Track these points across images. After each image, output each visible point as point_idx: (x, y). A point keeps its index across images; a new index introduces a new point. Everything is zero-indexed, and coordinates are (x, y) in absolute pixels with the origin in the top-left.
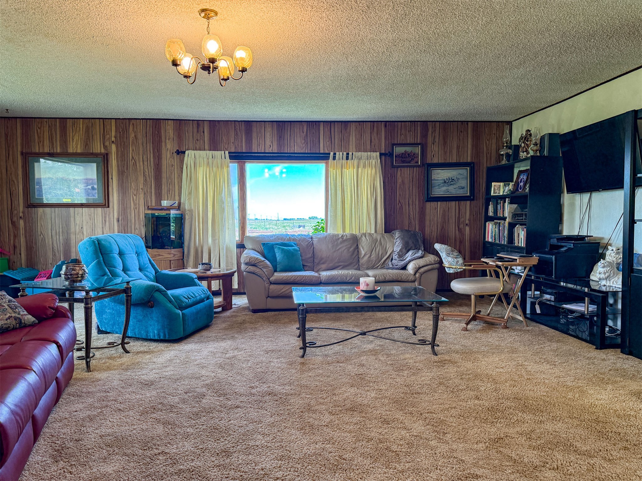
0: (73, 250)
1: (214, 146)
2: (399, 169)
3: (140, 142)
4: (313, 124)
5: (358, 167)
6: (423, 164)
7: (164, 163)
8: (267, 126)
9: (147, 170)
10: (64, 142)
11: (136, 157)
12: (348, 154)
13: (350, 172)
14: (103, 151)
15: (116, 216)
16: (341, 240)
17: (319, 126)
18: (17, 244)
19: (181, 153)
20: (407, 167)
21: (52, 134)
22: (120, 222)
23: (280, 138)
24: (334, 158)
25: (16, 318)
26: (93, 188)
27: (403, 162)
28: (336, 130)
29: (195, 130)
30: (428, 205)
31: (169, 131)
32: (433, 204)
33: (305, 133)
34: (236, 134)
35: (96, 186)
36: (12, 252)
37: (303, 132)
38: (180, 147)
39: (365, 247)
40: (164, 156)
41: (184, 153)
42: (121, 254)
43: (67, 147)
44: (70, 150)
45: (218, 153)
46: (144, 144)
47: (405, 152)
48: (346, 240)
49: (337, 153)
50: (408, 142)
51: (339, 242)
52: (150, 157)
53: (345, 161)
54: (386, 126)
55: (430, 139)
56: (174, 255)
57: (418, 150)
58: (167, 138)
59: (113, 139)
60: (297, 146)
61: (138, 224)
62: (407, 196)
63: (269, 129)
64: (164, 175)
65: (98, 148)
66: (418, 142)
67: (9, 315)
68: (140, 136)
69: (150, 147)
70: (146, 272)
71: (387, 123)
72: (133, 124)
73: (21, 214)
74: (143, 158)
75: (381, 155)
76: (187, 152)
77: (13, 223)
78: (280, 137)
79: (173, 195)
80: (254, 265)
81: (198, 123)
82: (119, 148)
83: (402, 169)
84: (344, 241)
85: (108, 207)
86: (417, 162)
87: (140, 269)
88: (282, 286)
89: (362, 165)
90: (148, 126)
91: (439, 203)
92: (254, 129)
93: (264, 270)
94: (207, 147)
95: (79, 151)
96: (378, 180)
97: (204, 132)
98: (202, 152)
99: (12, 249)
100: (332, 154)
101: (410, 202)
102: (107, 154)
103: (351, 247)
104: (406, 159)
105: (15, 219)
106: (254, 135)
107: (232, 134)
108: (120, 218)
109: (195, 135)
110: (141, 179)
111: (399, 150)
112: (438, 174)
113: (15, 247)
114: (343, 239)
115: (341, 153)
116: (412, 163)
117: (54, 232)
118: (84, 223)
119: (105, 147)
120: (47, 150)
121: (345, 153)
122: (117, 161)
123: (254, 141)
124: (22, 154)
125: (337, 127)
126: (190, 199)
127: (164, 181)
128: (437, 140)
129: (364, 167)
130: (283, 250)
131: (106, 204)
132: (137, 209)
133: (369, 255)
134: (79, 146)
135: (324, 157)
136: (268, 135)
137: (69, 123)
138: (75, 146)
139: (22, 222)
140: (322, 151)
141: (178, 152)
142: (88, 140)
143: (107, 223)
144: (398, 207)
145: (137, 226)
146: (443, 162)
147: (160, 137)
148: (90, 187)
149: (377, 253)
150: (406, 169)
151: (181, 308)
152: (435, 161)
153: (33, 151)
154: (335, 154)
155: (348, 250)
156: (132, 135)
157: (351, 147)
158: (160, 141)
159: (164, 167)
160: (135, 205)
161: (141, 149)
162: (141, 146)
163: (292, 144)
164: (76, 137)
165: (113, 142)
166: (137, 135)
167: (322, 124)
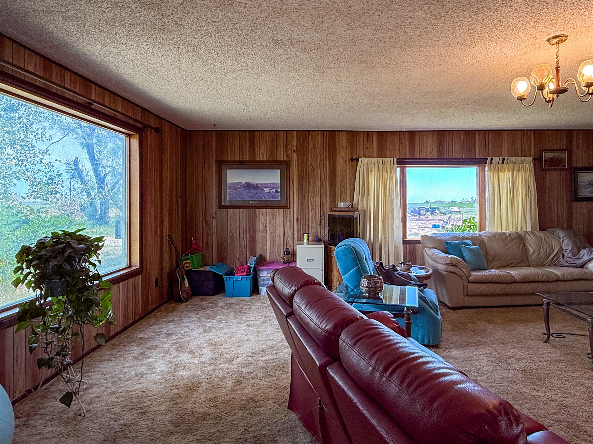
0: (258, 246)
1: (382, 154)
2: (548, 172)
3: (318, 150)
4: (470, 133)
5: (513, 171)
6: (570, 167)
7: (338, 168)
8: (429, 135)
9: (323, 176)
10: (253, 151)
11: (314, 164)
12: (504, 159)
13: (506, 176)
14: (285, 159)
15: (295, 216)
16: (509, 238)
17: (475, 133)
18: (210, 242)
19: (355, 160)
20: (555, 170)
21: (242, 146)
22: (299, 221)
23: (440, 144)
24: (491, 163)
26: (277, 192)
27: (551, 166)
28: (490, 138)
29: (366, 140)
30: (575, 204)
31: (344, 141)
32: (580, 203)
34: (401, 143)
35: (279, 190)
37: (461, 140)
38: (351, 154)
39: (532, 245)
40: (338, 163)
41: (357, 160)
43: (255, 156)
44: (258, 159)
45: (388, 160)
46: (321, 152)
47: (554, 156)
48: (515, 238)
49: (494, 158)
50: (556, 148)
51: (508, 240)
52: (326, 163)
53: (500, 166)
54: (535, 134)
55: (574, 147)
57: (565, 155)
58: (341, 147)
59: (295, 148)
60: (455, 152)
61: (314, 223)
62: (556, 196)
63: (430, 138)
64: (338, 179)
65: (281, 156)
66: (565, 148)
68: (318, 145)
69: (326, 155)
71: (536, 132)
72: (312, 135)
73: (214, 215)
74: (320, 165)
75: (534, 159)
76: (360, 160)
77: (207, 222)
79: (345, 197)
81: (368, 134)
82: (300, 157)
83: (551, 172)
84: (513, 240)
85: (289, 208)
86: (565, 166)
88: (479, 285)
89: (516, 169)
90: (325, 137)
91: (584, 202)
92: (417, 137)
93: (464, 270)
94: (375, 155)
95: (265, 159)
96: (532, 182)
97: (373, 141)
98: (373, 160)
99: (205, 245)
100: (489, 159)
101: (559, 202)
102: (289, 162)
103: (519, 246)
104: (553, 163)
105: (208, 218)
106: (417, 143)
107: (397, 142)
108: (299, 218)
109: (365, 144)
110: (318, 183)
111: (546, 155)
112: (583, 176)
113: (207, 243)
114: (512, 238)
115: (498, 158)
116: (560, 167)
117: (241, 230)
118: (268, 222)
119: (288, 156)
120: (237, 159)
121: (501, 158)
122: (298, 168)
123: (417, 149)
124: (216, 161)
125: (491, 136)
126: (362, 200)
127: (338, 184)
128: (581, 146)
129: (519, 171)
131: (287, 207)
132: (314, 210)
133: (538, 252)
134: (265, 155)
135: (481, 162)
136: (429, 143)
137: (257, 134)
138: (262, 155)
139: (214, 222)
140: (477, 157)
141: (352, 160)
142: (273, 149)
143: (288, 223)
145: (314, 224)
146: (587, 165)
147: (335, 146)
148: (274, 191)
149: (545, 251)
150: (554, 172)
152: (580, 165)
153: (226, 159)
154: (492, 159)
156: (311, 145)
157: (503, 152)
158: (335, 150)
159: (338, 173)
160: (312, 206)
161: (319, 157)
162: (318, 154)
163: (451, 151)
164: (263, 147)
165: (294, 151)
166: (315, 145)
167: (477, 132)
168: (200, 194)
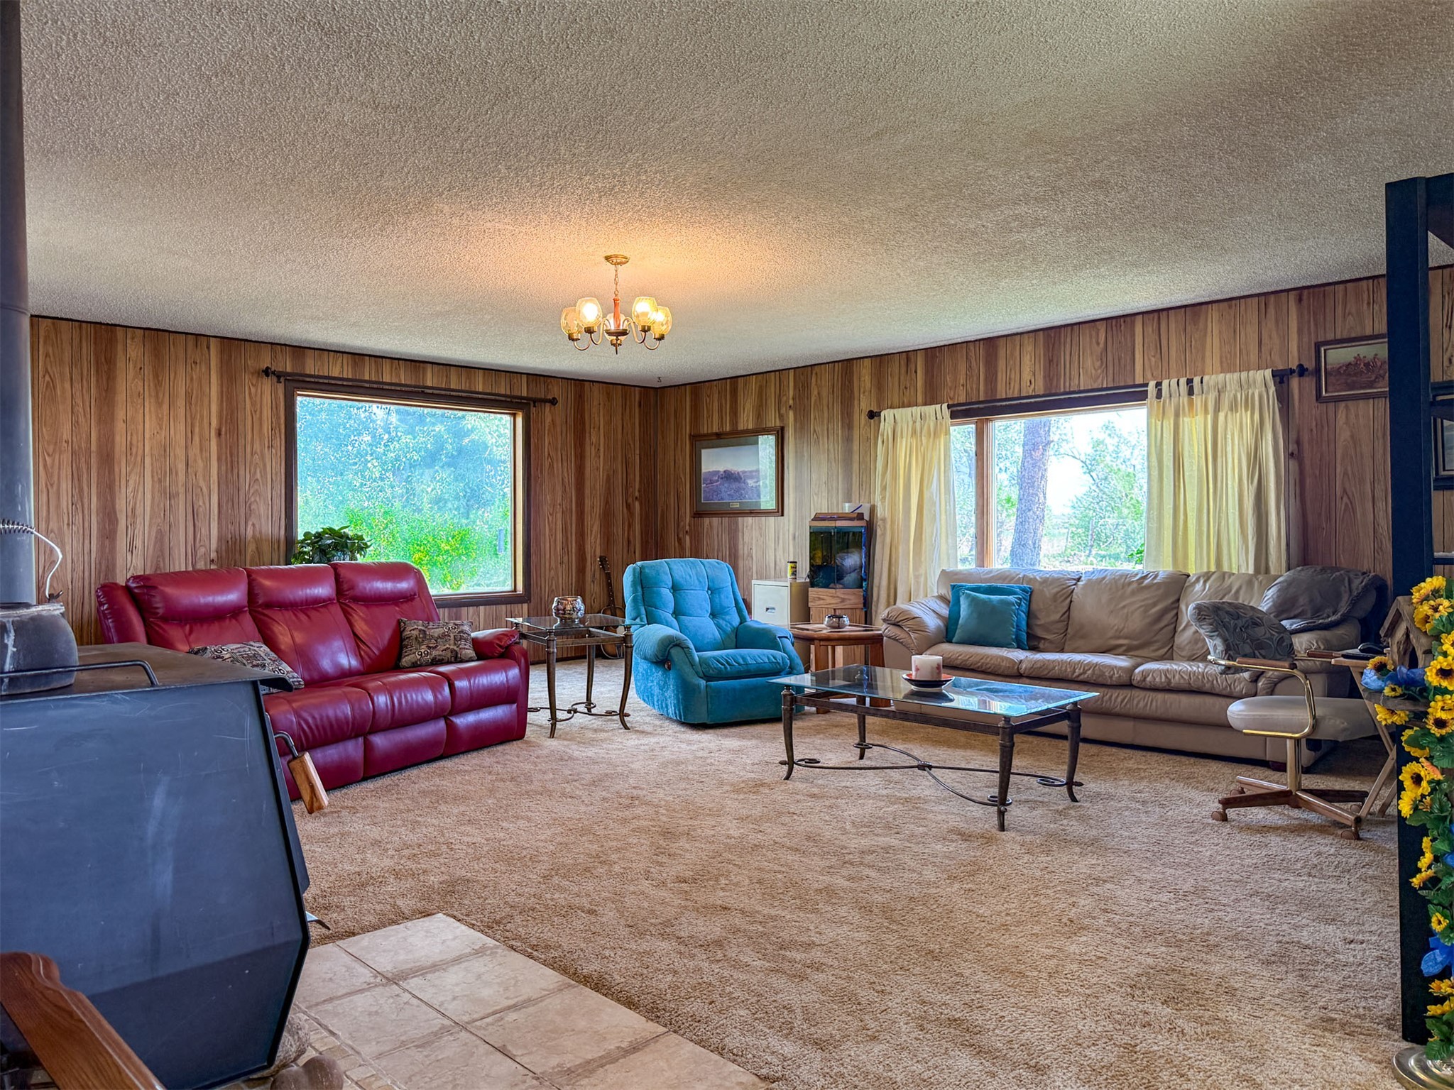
1: (930, 396)
2: (1342, 405)
3: (825, 402)
4: (1119, 323)
5: (1217, 410)
7: (855, 434)
8: (1026, 342)
9: (832, 450)
10: (735, 414)
11: (820, 429)
12: (1190, 381)
13: (1196, 423)
14: (779, 421)
17: (1133, 324)
19: (872, 415)
20: (1365, 396)
21: (721, 405)
22: (796, 541)
24: (1158, 394)
26: (765, 485)
27: (1351, 386)
28: (1172, 328)
29: (903, 371)
30: (1437, 498)
31: (865, 376)
32: (1453, 497)
33: (1102, 345)
34: (970, 368)
35: (768, 482)
37: (1098, 344)
38: (875, 405)
40: (855, 422)
41: (879, 414)
42: (675, 588)
43: (737, 422)
44: (741, 427)
45: (932, 410)
46: (830, 406)
47: (1358, 358)
48: (1148, 587)
49: (1165, 383)
50: (1368, 332)
51: (1130, 589)
52: (838, 426)
53: (1183, 399)
54: (1300, 300)
56: (843, 600)
58: (862, 390)
59: (791, 402)
60: (1085, 373)
62: (1368, 477)
63: (1029, 348)
64: (854, 457)
65: (774, 419)
68: (824, 393)
69: (837, 409)
70: (721, 621)
71: (1301, 293)
72: (816, 374)
73: (688, 527)
74: (827, 430)
75: (1278, 374)
76: (883, 413)
77: (679, 540)
78: (1051, 361)
79: (867, 492)
81: (908, 356)
82: (798, 416)
83: (1350, 403)
84: (1143, 589)
85: (782, 515)
89: (1226, 406)
90: (836, 373)
92: (1002, 353)
94: (920, 400)
95: (750, 427)
97: (916, 372)
98: (917, 410)
100: (1152, 384)
101: (1378, 492)
102: (783, 428)
103: (1154, 604)
104: (1354, 378)
106: (1001, 364)
107: (963, 368)
108: (796, 535)
109: (902, 378)
110: (823, 467)
111: (1338, 356)
114: (1140, 584)
115: (1174, 381)
116: (1380, 388)
118: (754, 541)
119: (781, 416)
120: (716, 430)
121: (1183, 381)
122: (795, 438)
123: (1001, 377)
124: (691, 437)
125: (1174, 323)
126: (884, 498)
127: (854, 467)
129: (1233, 408)
131: (780, 511)
134: (750, 418)
136: (1027, 360)
137: (739, 384)
138: (746, 419)
139: (688, 539)
142: (761, 407)
143: (781, 543)
144: (1341, 506)
147: (852, 391)
150: (1361, 403)
151: (709, 678)
153: (702, 432)
154: (1159, 384)
155: (1146, 611)
156: (815, 392)
157: (1208, 361)
158: (851, 397)
161: (826, 414)
162: (825, 408)
163: (1074, 373)
164: (748, 406)
165: (790, 407)
166: (821, 388)
167: (1139, 319)
168: (672, 494)
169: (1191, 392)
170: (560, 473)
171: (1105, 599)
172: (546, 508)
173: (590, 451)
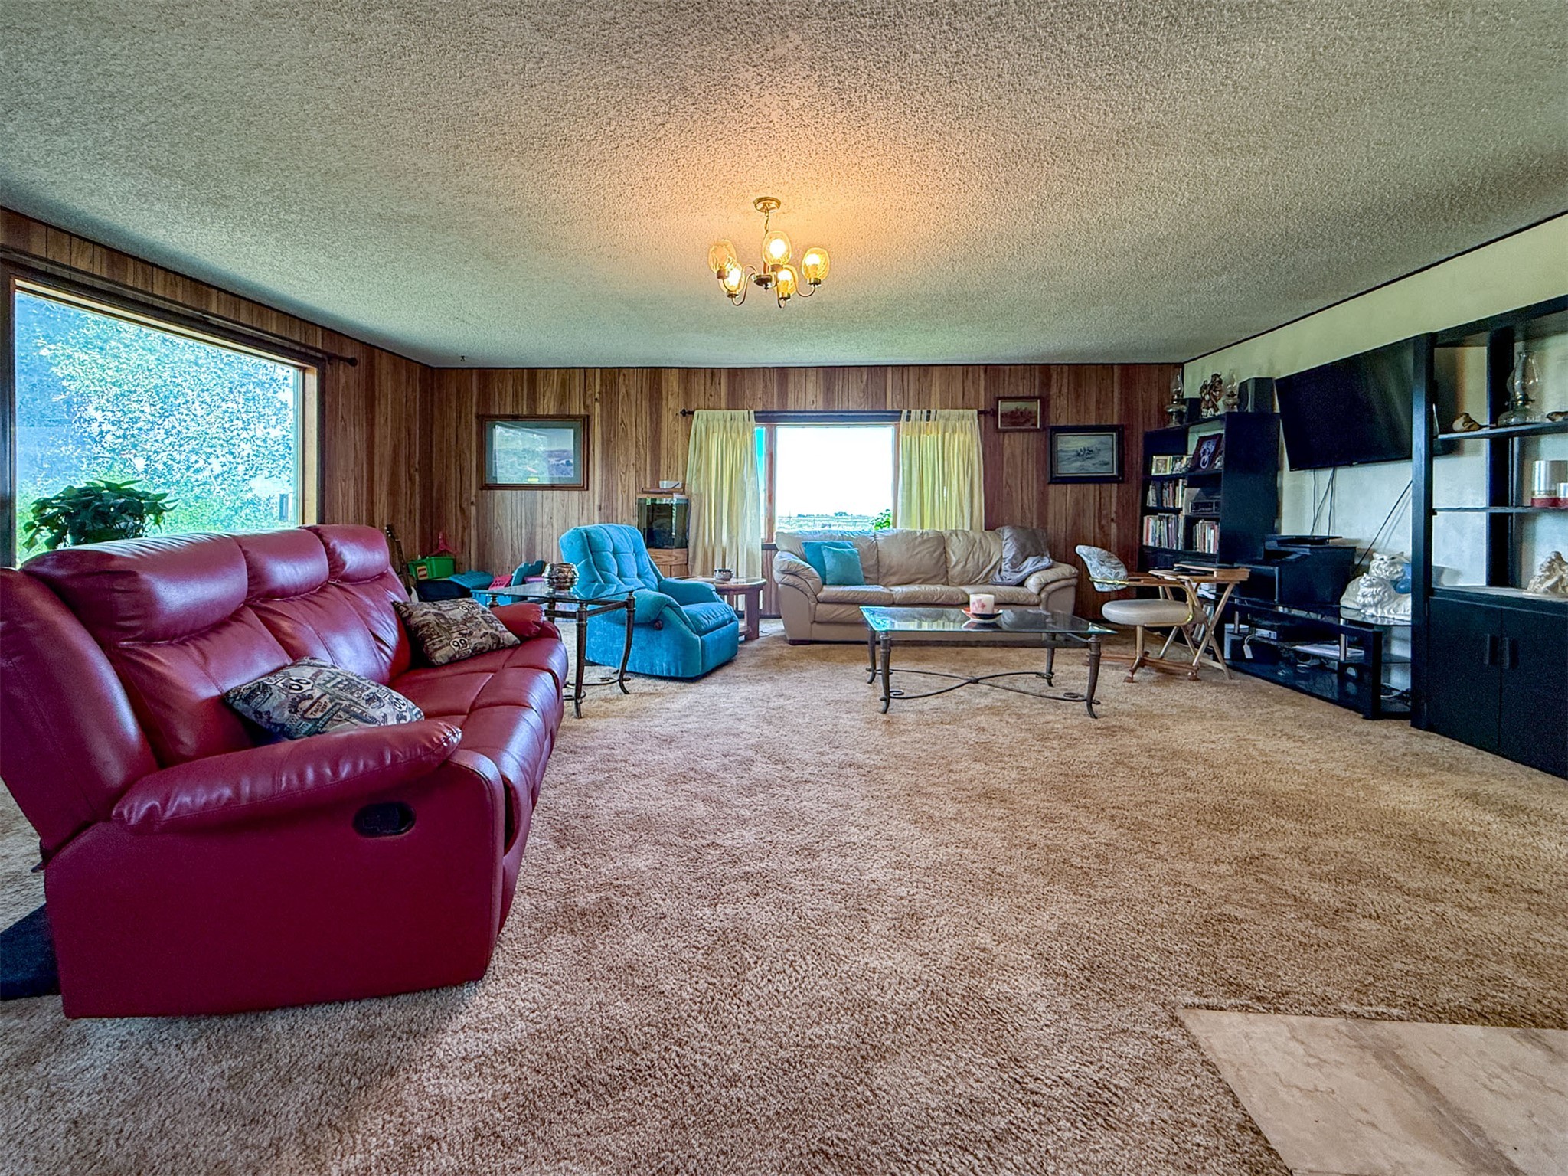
1: (734, 404)
2: (1007, 434)
3: (633, 398)
4: (877, 371)
5: (944, 432)
6: (1044, 428)
7: (665, 428)
8: (810, 374)
9: (641, 439)
10: (533, 400)
11: (626, 420)
12: (929, 412)
13: (932, 437)
14: (583, 412)
15: (597, 503)
16: (918, 540)
17: (886, 371)
18: (466, 540)
19: (687, 414)
20: (1019, 431)
21: (517, 391)
22: (603, 509)
23: (829, 390)
24: (908, 418)
25: (493, 636)
26: (568, 463)
27: (1014, 424)
28: (911, 378)
29: (709, 381)
30: (1052, 489)
31: (674, 383)
32: (1060, 487)
33: (864, 384)
34: (765, 386)
35: (572, 461)
36: (459, 549)
37: (862, 382)
38: (686, 404)
39: (956, 551)
40: (664, 419)
41: (692, 413)
42: (616, 552)
43: (535, 408)
44: (540, 412)
45: (740, 414)
46: (639, 402)
47: (1017, 409)
48: (927, 540)
49: (913, 411)
50: (1021, 395)
51: (917, 542)
52: (646, 419)
53: (924, 423)
54: (986, 371)
55: (1054, 391)
56: (677, 558)
57: (1036, 407)
58: (670, 393)
59: (597, 396)
60: (853, 401)
61: (627, 513)
62: (1020, 475)
63: (812, 378)
64: (664, 445)
65: (576, 408)
66: (1037, 394)
67: (484, 631)
68: (633, 392)
69: (646, 404)
70: (647, 579)
71: (988, 367)
72: (624, 375)
73: (473, 499)
74: (636, 421)
75: (980, 413)
76: (696, 413)
77: (462, 510)
79: (675, 473)
80: (794, 574)
81: (713, 372)
82: (605, 410)
83: (1011, 434)
84: (924, 542)
85: (588, 489)
86: (1036, 425)
87: (639, 576)
88: (835, 607)
89: (950, 430)
90: (644, 377)
91: (1069, 486)
92: (791, 378)
93: (809, 582)
94: (723, 405)
95: (551, 413)
96: (975, 450)
97: (720, 385)
98: (718, 413)
99: (459, 545)
100: (905, 412)
101: (1024, 483)
102: (588, 417)
103: (934, 551)
104: (1017, 420)
105: (464, 505)
106: (791, 387)
107: (760, 385)
108: (603, 505)
109: (707, 388)
110: (633, 452)
111: (1005, 407)
112: (1068, 442)
113: (462, 542)
114: (922, 539)
115: (919, 411)
116: (1028, 426)
117: (514, 523)
118: (555, 512)
119: (586, 407)
120: (509, 411)
121: (925, 411)
122: (602, 426)
123: (791, 396)
124: (477, 417)
125: (912, 375)
126: (698, 478)
127: (664, 453)
128: (1065, 391)
129: (954, 431)
130: (834, 552)
131: (584, 487)
132: (626, 492)
133: (964, 563)
134: (551, 406)
135: (894, 416)
136: (811, 386)
137: (540, 375)
138: (547, 405)
139: (473, 509)
140: (889, 408)
141: (684, 413)
142: (563, 397)
143: (585, 512)
144: (1005, 491)
145: (625, 517)
146: (1074, 424)
147: (661, 393)
148: (564, 462)
149: (975, 560)
150: (1017, 434)
151: (700, 632)
152: (1062, 422)
153: (492, 413)
154: (909, 412)
155: (932, 555)
156: (622, 391)
157: (933, 402)
158: (660, 398)
159: (664, 434)
160: (623, 486)
161: (634, 409)
162: (634, 405)
163: (845, 399)
164: (548, 394)
165: (596, 400)
166: (629, 390)
167: (890, 369)
168: (453, 467)
169: (928, 419)
170: (352, 438)
171: (904, 548)
172: (339, 474)
173: (379, 420)
